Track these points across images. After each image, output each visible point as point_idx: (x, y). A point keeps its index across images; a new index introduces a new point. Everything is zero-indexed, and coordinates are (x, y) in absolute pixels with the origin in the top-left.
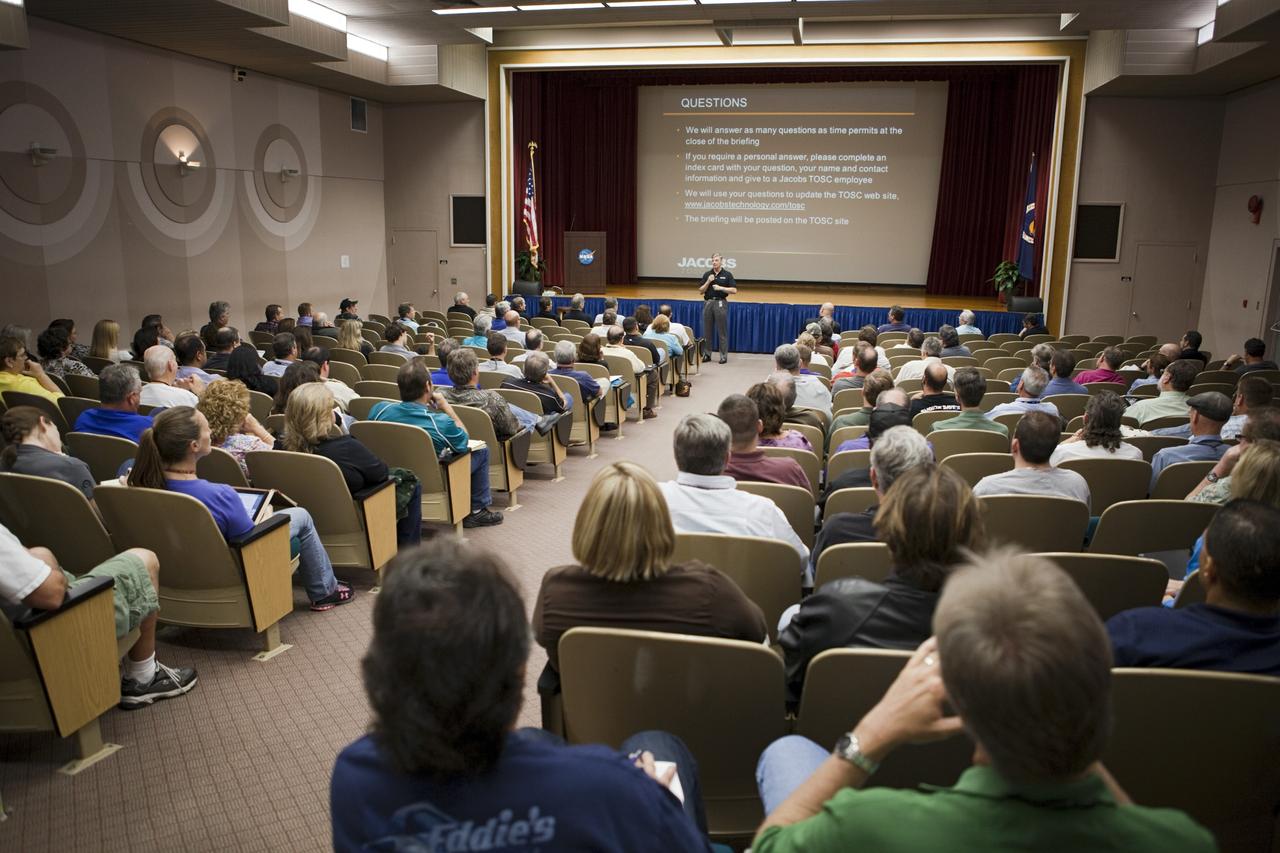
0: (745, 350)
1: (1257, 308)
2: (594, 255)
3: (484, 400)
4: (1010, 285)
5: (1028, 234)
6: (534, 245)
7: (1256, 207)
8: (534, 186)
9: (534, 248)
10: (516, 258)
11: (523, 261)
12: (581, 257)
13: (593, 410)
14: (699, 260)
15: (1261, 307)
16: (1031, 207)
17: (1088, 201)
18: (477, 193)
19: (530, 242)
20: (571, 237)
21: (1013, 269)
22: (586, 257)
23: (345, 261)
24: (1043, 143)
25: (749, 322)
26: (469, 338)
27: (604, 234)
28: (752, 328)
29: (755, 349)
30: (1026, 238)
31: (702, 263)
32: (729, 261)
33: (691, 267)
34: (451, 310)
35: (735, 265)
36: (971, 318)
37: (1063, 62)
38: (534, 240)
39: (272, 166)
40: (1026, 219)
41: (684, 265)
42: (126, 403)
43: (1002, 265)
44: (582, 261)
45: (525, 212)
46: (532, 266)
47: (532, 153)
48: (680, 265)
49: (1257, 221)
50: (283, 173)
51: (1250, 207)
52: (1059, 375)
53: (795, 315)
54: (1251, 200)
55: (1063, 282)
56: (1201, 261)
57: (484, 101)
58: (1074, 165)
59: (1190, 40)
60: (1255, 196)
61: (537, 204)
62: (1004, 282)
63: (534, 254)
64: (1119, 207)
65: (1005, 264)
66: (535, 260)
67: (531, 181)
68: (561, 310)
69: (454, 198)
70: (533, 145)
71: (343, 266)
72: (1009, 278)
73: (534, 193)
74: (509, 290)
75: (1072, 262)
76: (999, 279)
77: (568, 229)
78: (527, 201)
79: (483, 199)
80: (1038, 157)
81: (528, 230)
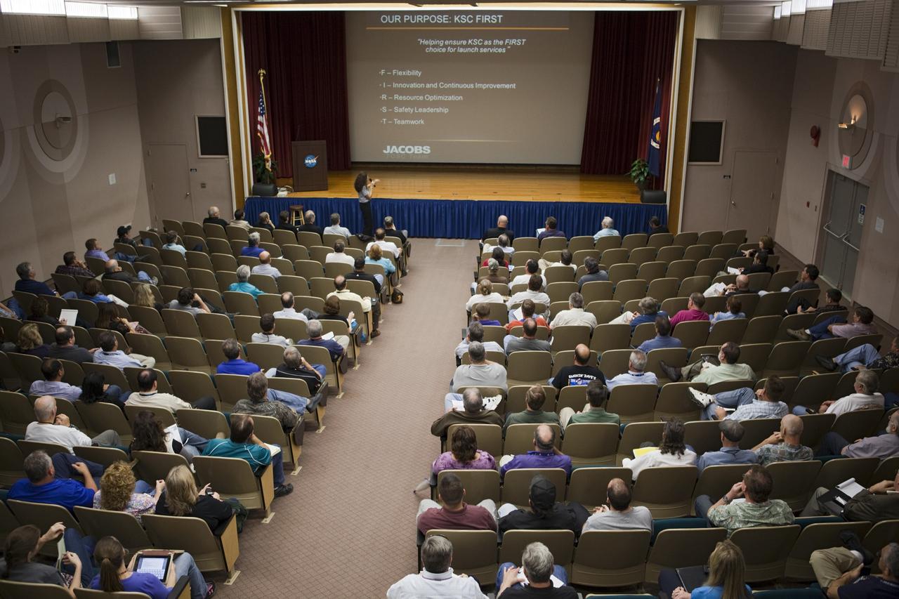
0: (441, 236)
1: (816, 210)
2: (317, 160)
3: (273, 410)
4: (642, 179)
5: (655, 141)
6: (268, 154)
7: (816, 134)
8: (265, 105)
9: (267, 157)
10: (253, 162)
11: (259, 164)
12: (307, 161)
13: (339, 367)
14: (401, 147)
15: (818, 209)
16: (657, 120)
17: (698, 119)
18: (217, 114)
19: (264, 152)
20: (298, 145)
21: (644, 166)
22: (311, 161)
23: (112, 179)
24: (666, 68)
25: (443, 215)
26: (235, 284)
27: (324, 142)
28: (446, 220)
29: (448, 235)
30: (654, 144)
31: (403, 150)
32: (424, 148)
33: (394, 153)
34: (206, 221)
35: (429, 151)
36: (611, 223)
37: (680, 12)
38: (267, 150)
39: (47, 118)
40: (654, 129)
41: (388, 152)
42: (49, 476)
43: (636, 162)
44: (308, 165)
45: (259, 127)
46: (267, 170)
47: (262, 79)
48: (385, 151)
49: (817, 145)
50: (58, 120)
51: (812, 134)
52: (661, 334)
53: (479, 209)
54: (812, 130)
55: (681, 180)
56: (781, 163)
57: (219, 40)
58: (689, 91)
59: (769, 14)
60: (815, 127)
61: (267, 120)
62: (638, 175)
63: (268, 161)
64: (722, 123)
65: (639, 162)
66: (268, 165)
67: (263, 102)
68: (293, 210)
69: (199, 118)
70: (262, 72)
71: (111, 183)
72: (642, 173)
73: (265, 111)
74: (250, 193)
75: (687, 165)
76: (634, 174)
77: (293, 139)
78: (260, 118)
79: (224, 119)
80: (662, 82)
81: (262, 141)
